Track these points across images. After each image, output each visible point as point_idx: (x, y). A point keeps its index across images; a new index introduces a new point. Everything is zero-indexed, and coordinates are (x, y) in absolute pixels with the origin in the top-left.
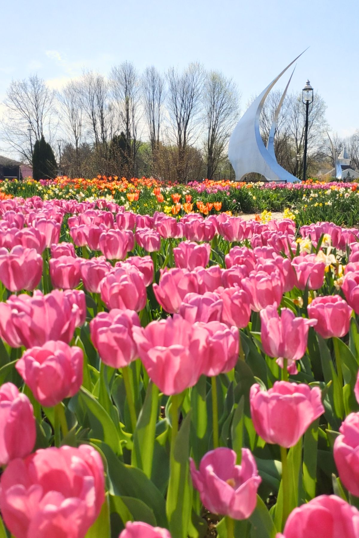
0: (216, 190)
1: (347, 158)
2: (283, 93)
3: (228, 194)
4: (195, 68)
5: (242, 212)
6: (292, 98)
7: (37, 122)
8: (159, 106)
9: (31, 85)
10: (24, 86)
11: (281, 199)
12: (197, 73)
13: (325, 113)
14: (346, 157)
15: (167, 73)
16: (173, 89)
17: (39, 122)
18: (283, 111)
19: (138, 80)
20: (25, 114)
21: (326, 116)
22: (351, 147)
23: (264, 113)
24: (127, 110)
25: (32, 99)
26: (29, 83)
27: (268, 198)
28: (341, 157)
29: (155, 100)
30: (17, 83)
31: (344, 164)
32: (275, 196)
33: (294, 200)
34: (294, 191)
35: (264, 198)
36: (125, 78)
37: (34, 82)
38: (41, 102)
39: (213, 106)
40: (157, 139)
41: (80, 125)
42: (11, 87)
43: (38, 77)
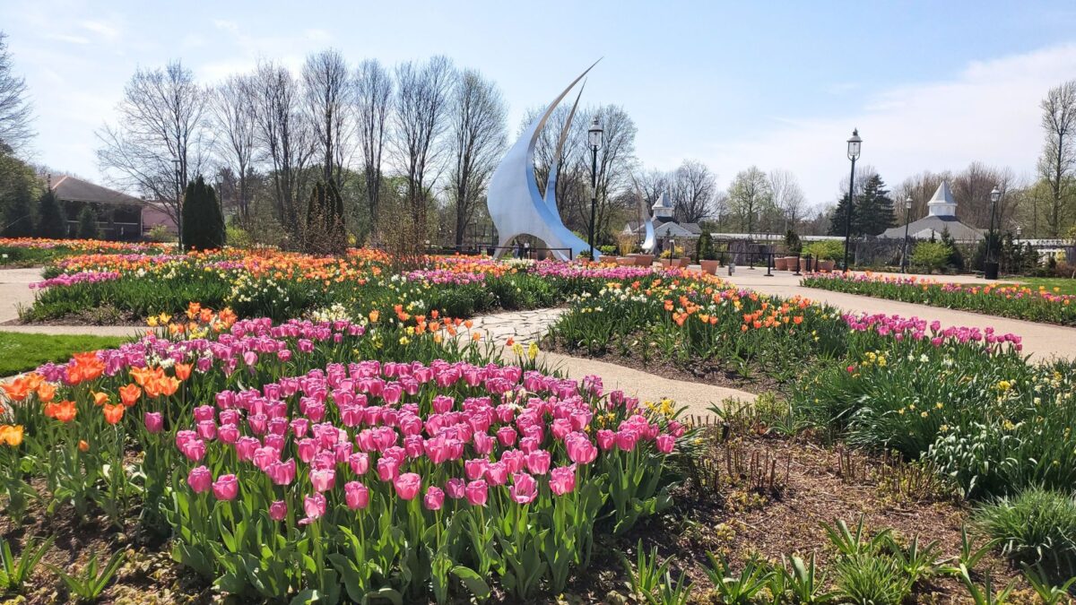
0: (468, 281)
1: (667, 206)
2: (571, 109)
3: (484, 285)
4: (439, 66)
5: (501, 308)
6: (586, 115)
7: (178, 138)
8: (382, 119)
9: (170, 79)
10: (157, 79)
11: (553, 291)
12: (442, 73)
13: (636, 139)
14: (666, 204)
15: (399, 68)
16: (405, 93)
17: (182, 139)
18: (572, 134)
19: (349, 78)
20: (156, 125)
21: (635, 143)
22: (676, 185)
23: (544, 136)
24: (329, 123)
25: (170, 103)
26: (166, 74)
27: (536, 289)
28: (658, 204)
29: (376, 110)
30: (145, 75)
31: (663, 215)
32: (545, 286)
33: (570, 292)
34: (570, 280)
35: (530, 289)
36: (328, 73)
37: (175, 73)
38: (184, 107)
39: (467, 122)
40: (376, 167)
41: (250, 145)
42: (134, 81)
43: (182, 66)
